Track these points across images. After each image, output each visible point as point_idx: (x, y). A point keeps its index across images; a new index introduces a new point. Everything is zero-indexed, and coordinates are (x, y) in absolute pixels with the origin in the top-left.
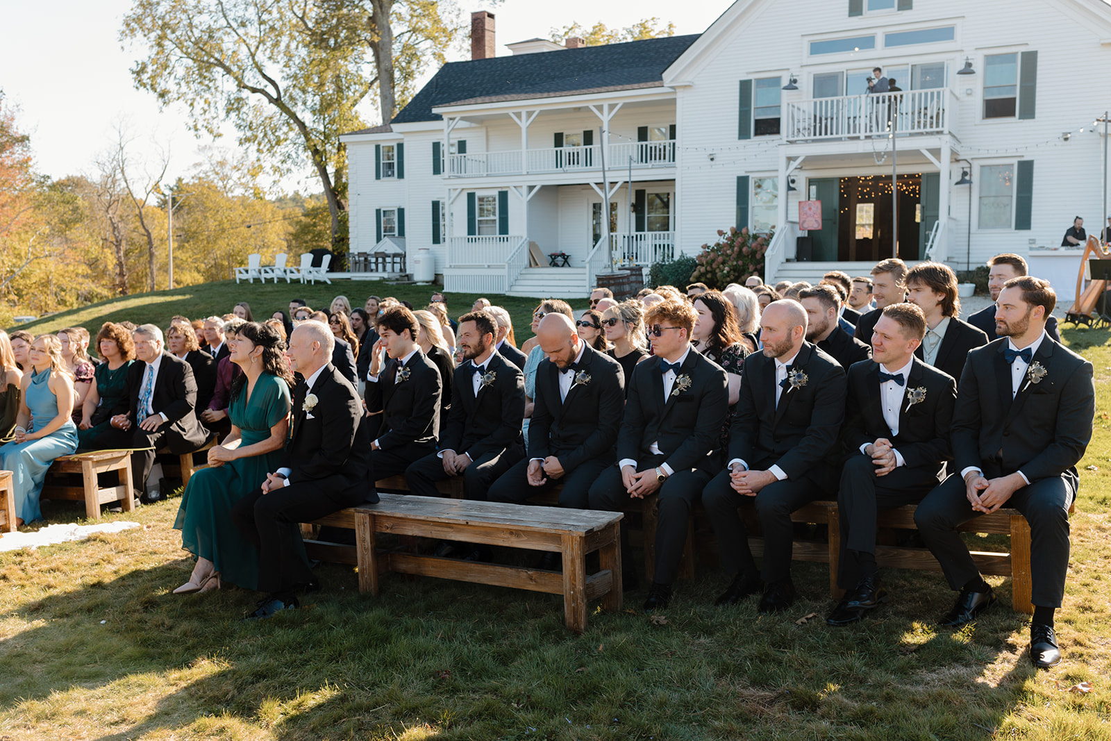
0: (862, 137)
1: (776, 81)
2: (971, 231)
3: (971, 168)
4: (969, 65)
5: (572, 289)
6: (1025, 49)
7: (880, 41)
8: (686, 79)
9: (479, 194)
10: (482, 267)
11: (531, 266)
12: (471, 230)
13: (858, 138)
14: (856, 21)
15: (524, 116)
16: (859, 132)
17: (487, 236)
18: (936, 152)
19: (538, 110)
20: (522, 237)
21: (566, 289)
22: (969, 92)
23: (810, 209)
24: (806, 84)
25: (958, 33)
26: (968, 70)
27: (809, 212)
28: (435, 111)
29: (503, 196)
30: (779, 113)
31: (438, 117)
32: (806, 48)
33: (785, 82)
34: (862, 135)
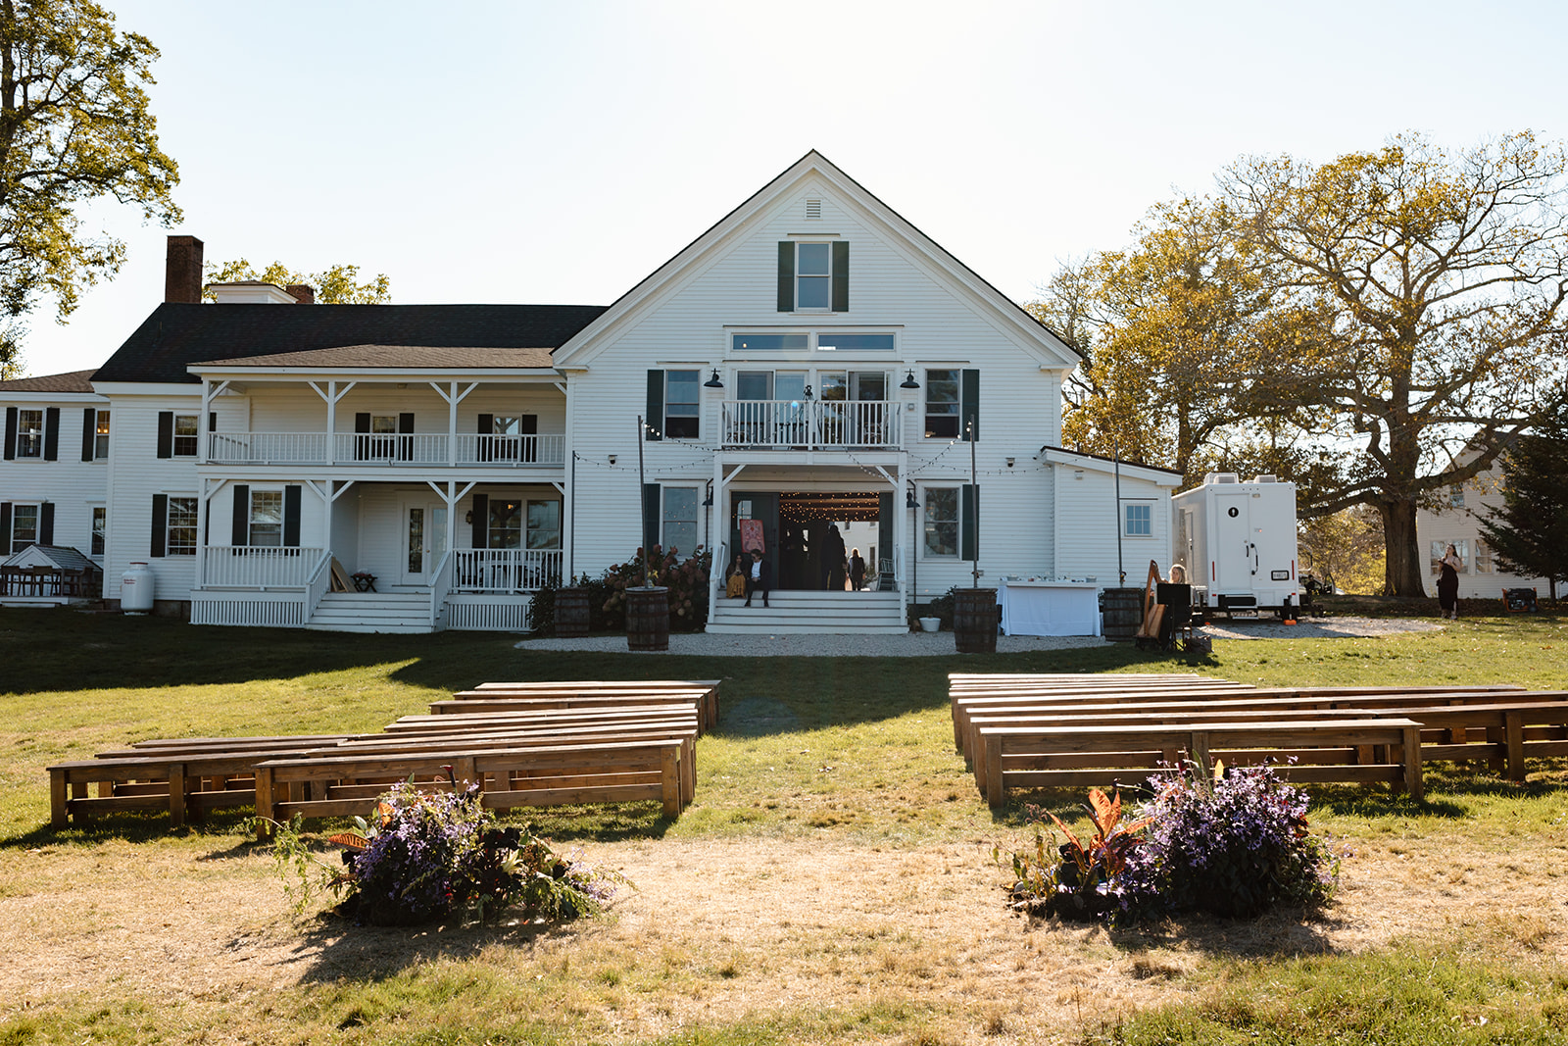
0: (810, 448)
1: (694, 375)
2: (917, 560)
3: (915, 489)
4: (910, 378)
5: (405, 622)
6: (966, 367)
7: (813, 340)
8: (580, 361)
9: (253, 487)
10: (257, 590)
11: (332, 590)
12: (239, 537)
13: (806, 448)
14: (785, 317)
15: (332, 388)
16: (807, 442)
17: (266, 548)
18: (893, 470)
19: (353, 382)
20: (321, 550)
21: (398, 622)
22: (911, 407)
23: (752, 529)
24: (730, 381)
25: (898, 342)
26: (910, 384)
27: (751, 533)
28: (190, 370)
29: (294, 493)
30: (697, 413)
31: (196, 380)
32: (729, 341)
33: (706, 376)
34: (810, 446)
